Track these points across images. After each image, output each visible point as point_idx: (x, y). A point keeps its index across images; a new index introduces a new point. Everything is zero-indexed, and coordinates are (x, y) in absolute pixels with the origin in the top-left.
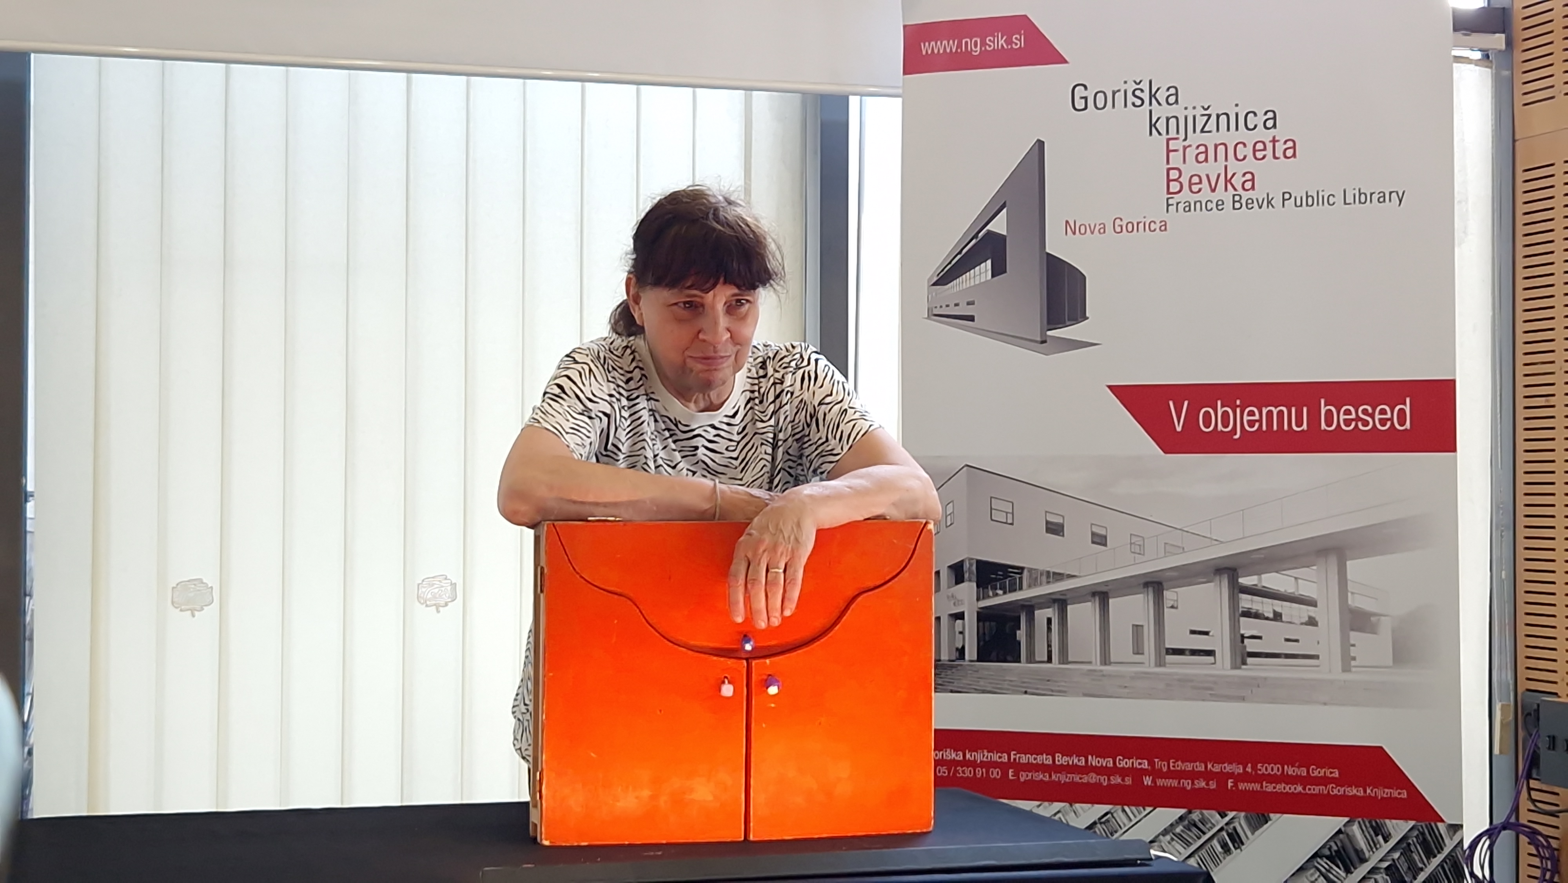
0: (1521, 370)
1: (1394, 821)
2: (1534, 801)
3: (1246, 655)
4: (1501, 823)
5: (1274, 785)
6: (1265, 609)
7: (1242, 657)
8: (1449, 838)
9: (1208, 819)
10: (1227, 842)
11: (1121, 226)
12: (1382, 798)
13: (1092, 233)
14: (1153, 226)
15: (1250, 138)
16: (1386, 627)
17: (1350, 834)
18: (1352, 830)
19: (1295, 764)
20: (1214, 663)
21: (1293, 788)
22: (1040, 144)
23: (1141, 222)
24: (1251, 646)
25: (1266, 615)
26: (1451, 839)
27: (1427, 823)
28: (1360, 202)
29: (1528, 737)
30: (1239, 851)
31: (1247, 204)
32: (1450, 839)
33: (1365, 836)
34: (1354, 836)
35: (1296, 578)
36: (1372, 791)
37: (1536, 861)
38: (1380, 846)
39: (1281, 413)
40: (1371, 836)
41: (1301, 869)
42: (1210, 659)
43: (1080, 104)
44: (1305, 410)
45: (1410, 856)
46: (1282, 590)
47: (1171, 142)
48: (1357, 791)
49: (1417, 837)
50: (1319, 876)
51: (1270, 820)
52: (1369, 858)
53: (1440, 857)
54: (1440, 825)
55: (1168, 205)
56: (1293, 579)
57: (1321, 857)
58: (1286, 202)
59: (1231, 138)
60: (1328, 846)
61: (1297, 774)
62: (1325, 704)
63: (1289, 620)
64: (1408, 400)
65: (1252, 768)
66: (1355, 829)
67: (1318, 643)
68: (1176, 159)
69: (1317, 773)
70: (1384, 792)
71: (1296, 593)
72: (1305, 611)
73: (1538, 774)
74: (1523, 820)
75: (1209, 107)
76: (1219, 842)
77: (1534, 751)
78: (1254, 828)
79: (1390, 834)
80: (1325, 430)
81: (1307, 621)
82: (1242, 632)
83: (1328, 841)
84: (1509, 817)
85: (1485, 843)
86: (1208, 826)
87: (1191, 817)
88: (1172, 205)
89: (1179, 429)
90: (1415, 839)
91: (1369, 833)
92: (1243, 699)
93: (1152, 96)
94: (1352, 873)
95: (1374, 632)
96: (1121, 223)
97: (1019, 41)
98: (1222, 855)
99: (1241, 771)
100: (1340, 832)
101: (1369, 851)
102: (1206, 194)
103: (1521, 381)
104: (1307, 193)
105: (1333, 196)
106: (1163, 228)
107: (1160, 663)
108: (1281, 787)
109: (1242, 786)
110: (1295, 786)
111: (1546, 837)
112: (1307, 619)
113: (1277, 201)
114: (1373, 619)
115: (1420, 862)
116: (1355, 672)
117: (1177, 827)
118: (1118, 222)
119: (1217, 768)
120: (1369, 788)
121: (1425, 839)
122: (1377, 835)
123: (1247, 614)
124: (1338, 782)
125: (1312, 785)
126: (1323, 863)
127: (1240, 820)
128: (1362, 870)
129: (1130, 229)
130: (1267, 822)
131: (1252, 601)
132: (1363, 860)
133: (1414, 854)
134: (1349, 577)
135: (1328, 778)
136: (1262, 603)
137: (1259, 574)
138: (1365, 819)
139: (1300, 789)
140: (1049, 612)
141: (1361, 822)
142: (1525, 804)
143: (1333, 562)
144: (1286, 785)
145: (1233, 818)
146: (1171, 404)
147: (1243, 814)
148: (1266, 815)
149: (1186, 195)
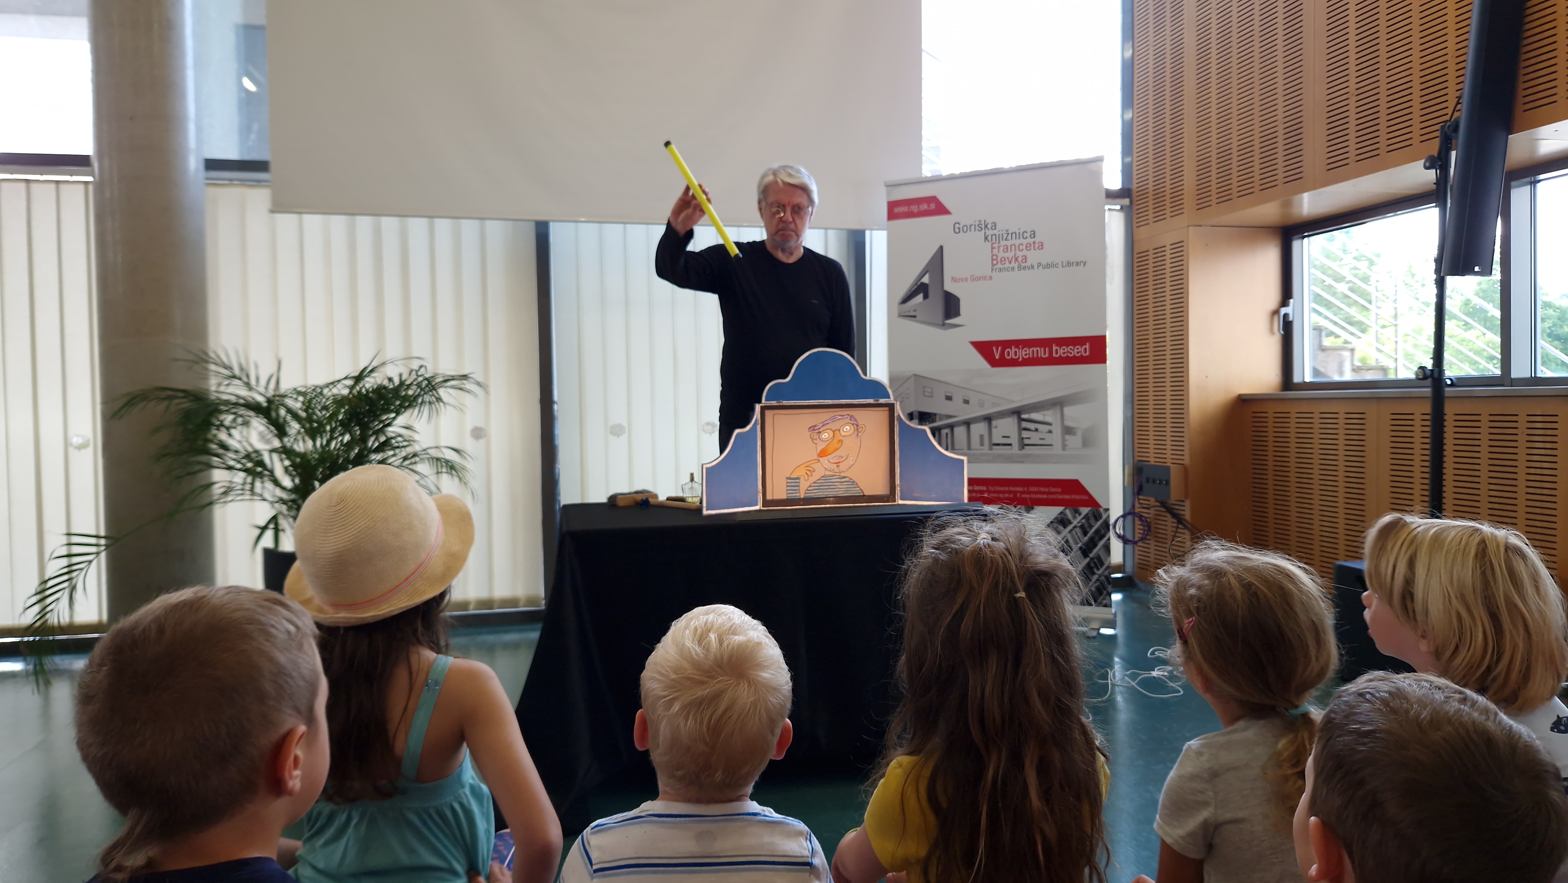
0: (1136, 333)
1: (1083, 508)
2: (1140, 504)
4: (1127, 512)
5: (1035, 495)
6: (1032, 427)
7: (1023, 446)
11: (974, 279)
13: (963, 282)
14: (987, 279)
15: (1025, 242)
16: (1079, 434)
17: (1066, 513)
19: (1044, 487)
20: (1012, 449)
21: (1043, 496)
22: (942, 246)
23: (982, 277)
24: (1026, 442)
25: (1032, 429)
26: (1104, 514)
27: (1096, 508)
28: (1068, 266)
29: (1137, 479)
31: (1023, 268)
32: (1106, 517)
33: (1071, 514)
35: (1044, 415)
37: (1142, 527)
38: (1077, 518)
39: (1038, 350)
42: (1010, 447)
43: (957, 230)
44: (1047, 349)
45: (1089, 521)
46: (1038, 419)
47: (993, 245)
48: (1069, 497)
51: (1034, 509)
52: (1073, 522)
53: (1101, 522)
54: (1102, 510)
57: (1054, 523)
58: (1039, 267)
59: (1017, 242)
61: (1045, 491)
62: (1055, 464)
63: (1041, 431)
64: (1087, 344)
65: (1026, 489)
66: (1068, 512)
67: (1053, 440)
68: (995, 251)
69: (1053, 490)
70: (1078, 497)
71: (1044, 421)
72: (1047, 428)
73: (1143, 493)
74: (1137, 511)
75: (1008, 230)
77: (1141, 483)
79: (1081, 513)
80: (1055, 357)
82: (1023, 436)
83: (1057, 517)
84: (1131, 510)
85: (1121, 520)
88: (994, 270)
89: (997, 357)
90: (1091, 515)
91: (1073, 513)
92: (1023, 462)
93: (986, 226)
94: (1066, 528)
95: (1074, 435)
97: (933, 206)
99: (1023, 490)
100: (1061, 513)
101: (1073, 520)
102: (1007, 265)
104: (1048, 263)
105: (1058, 264)
106: (990, 279)
107: (991, 449)
108: (1039, 496)
109: (1024, 496)
111: (1146, 518)
112: (1048, 431)
114: (1074, 430)
115: (1093, 523)
116: (1068, 451)
118: (973, 277)
119: (1013, 489)
120: (1073, 495)
121: (1094, 514)
122: (1076, 514)
123: (1025, 429)
124: (1061, 493)
125: (1050, 495)
126: (1055, 525)
128: (1070, 527)
129: (977, 279)
131: (1026, 424)
132: (1070, 523)
133: (1091, 521)
134: (1065, 414)
135: (1057, 492)
136: (1031, 425)
137: (1029, 413)
138: (1071, 507)
139: (1045, 496)
140: (947, 431)
141: (1070, 509)
142: (1137, 505)
143: (1058, 408)
146: (994, 348)
148: (1032, 507)
149: (999, 266)
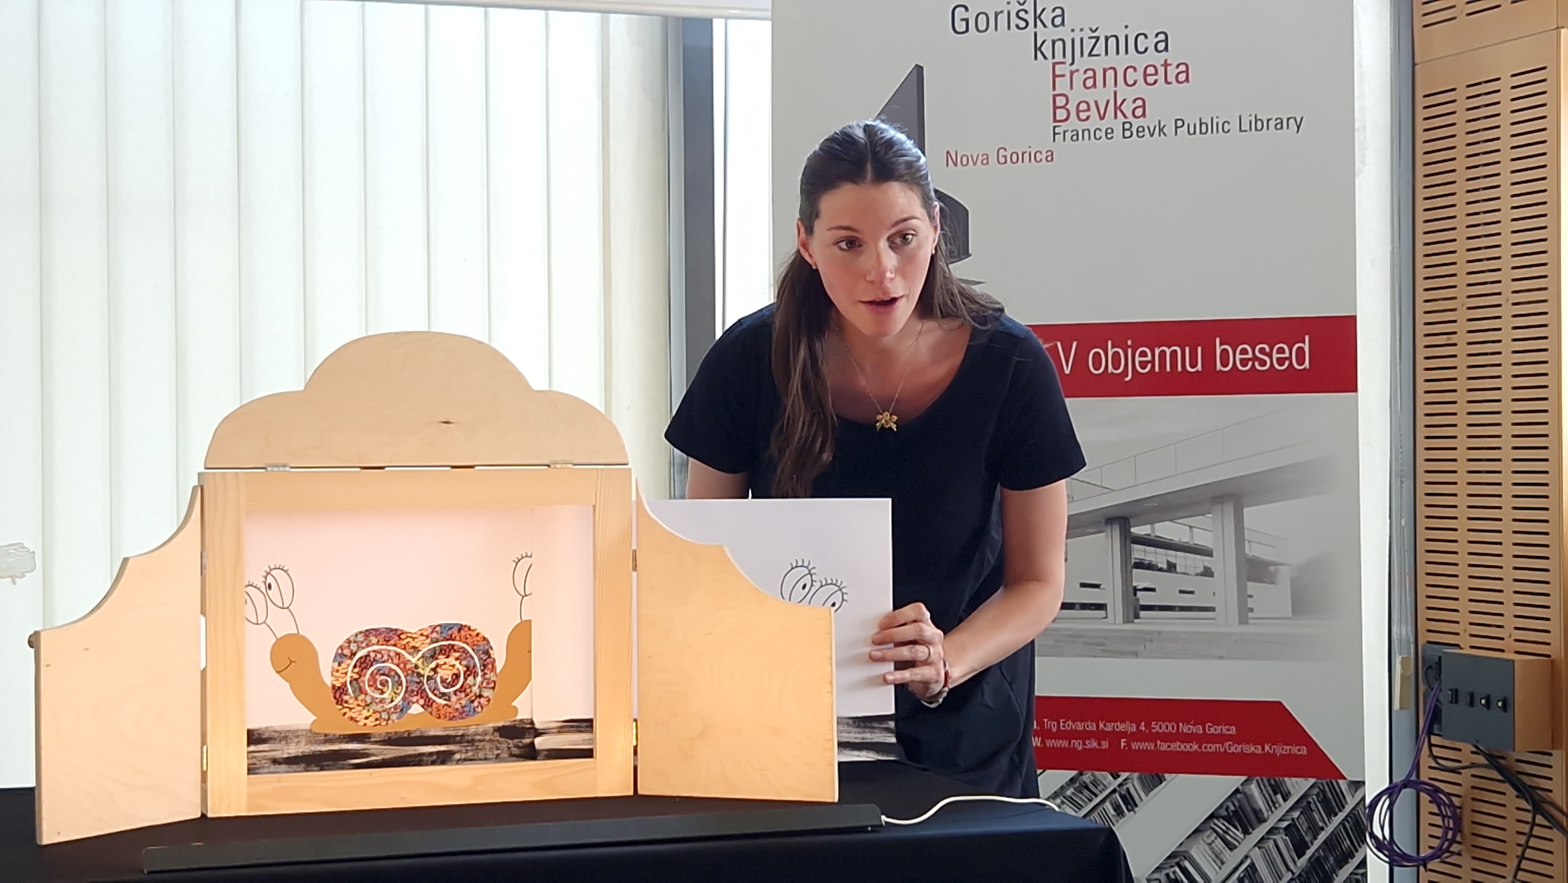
0: (1421, 307)
1: (1294, 779)
2: (1435, 758)
3: (1139, 608)
4: (1402, 781)
5: (1168, 744)
6: (1158, 560)
7: (1135, 609)
8: (1350, 794)
9: (1100, 781)
10: (1120, 805)
11: (1005, 157)
12: (1282, 755)
13: (975, 164)
14: (1039, 157)
15: (1140, 62)
16: (1284, 577)
17: (1249, 793)
18: (1250, 790)
19: (1191, 721)
20: (1106, 618)
21: (1188, 746)
22: (919, 69)
23: (1026, 152)
24: (1144, 598)
25: (1160, 566)
26: (1353, 796)
27: (1328, 780)
28: (1256, 129)
29: (1429, 690)
30: (1132, 813)
31: (1138, 131)
32: (1351, 798)
33: (1264, 796)
34: (1252, 795)
35: (1191, 527)
36: (1270, 748)
37: (1438, 820)
38: (1280, 805)
39: (1174, 353)
40: (1269, 795)
41: (1197, 831)
42: (1102, 613)
43: (960, 26)
44: (1199, 349)
45: (1310, 815)
46: (1176, 539)
47: (1057, 67)
48: (1255, 748)
49: (1317, 795)
50: (1216, 838)
51: (1165, 780)
52: (1268, 817)
53: (1341, 816)
54: (1341, 782)
55: (1055, 134)
56: (1188, 528)
57: (1218, 818)
58: (1179, 130)
59: (1120, 62)
60: (1225, 806)
61: (1192, 731)
62: (1221, 658)
63: (1183, 571)
64: (1307, 338)
65: (1145, 726)
66: (1254, 788)
67: (1214, 594)
68: (1062, 85)
69: (1214, 730)
70: (1283, 749)
71: (1191, 543)
72: (1201, 562)
73: (1440, 730)
74: (1424, 778)
75: (1097, 29)
76: (1112, 804)
77: (1436, 706)
78: (1149, 788)
79: (1289, 793)
80: (1220, 371)
81: (1202, 572)
82: (1135, 584)
83: (1224, 802)
84: (1410, 774)
85: (1386, 801)
86: (1100, 788)
87: (1083, 779)
88: (1059, 134)
89: (1067, 371)
90: (1315, 798)
91: (1267, 791)
92: (1136, 655)
93: (1036, 17)
94: (1249, 834)
95: (1272, 582)
96: (1005, 153)
98: (1115, 818)
99: (1135, 730)
100: (1237, 791)
101: (1268, 811)
102: (1094, 122)
103: (1421, 318)
104: (1200, 120)
105: (1229, 123)
106: (1049, 158)
108: (1176, 746)
109: (1135, 746)
110: (1191, 744)
111: (1448, 795)
112: (1202, 569)
113: (1170, 129)
114: (1272, 568)
115: (1320, 821)
116: (1254, 624)
117: (1067, 790)
118: (1002, 152)
119: (1109, 727)
120: (1268, 744)
121: (1325, 796)
122: (1276, 794)
123: (1140, 565)
124: (1235, 739)
125: (1208, 743)
126: (1221, 824)
127: (1133, 781)
128: (1260, 831)
129: (1015, 159)
130: (1161, 783)
131: (1145, 551)
132: (1262, 820)
133: (1314, 814)
134: (1246, 525)
135: (1225, 735)
136: (1156, 553)
137: (1152, 523)
138: (1264, 778)
139: (1197, 747)
141: (1260, 781)
142: (1426, 761)
143: (1229, 508)
144: (1181, 744)
145: (1125, 780)
146: (1059, 345)
147: (1136, 775)
148: (1161, 775)
149: (1074, 123)
